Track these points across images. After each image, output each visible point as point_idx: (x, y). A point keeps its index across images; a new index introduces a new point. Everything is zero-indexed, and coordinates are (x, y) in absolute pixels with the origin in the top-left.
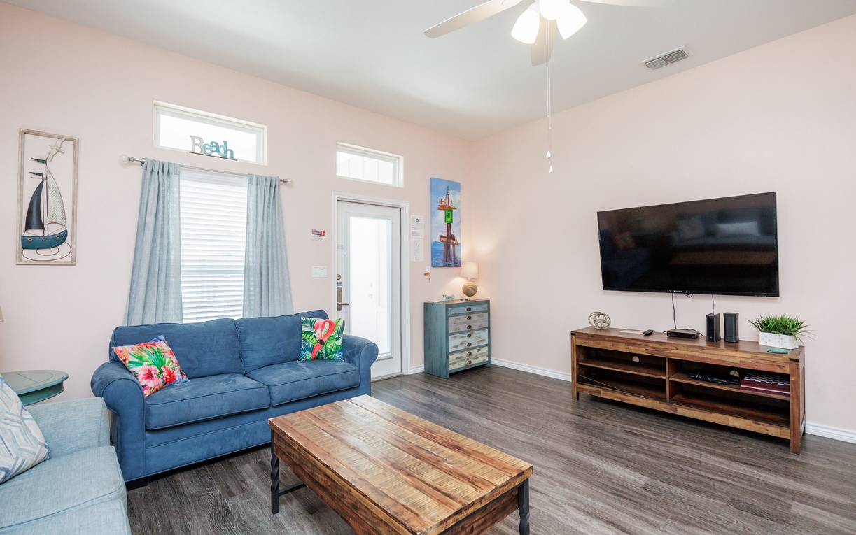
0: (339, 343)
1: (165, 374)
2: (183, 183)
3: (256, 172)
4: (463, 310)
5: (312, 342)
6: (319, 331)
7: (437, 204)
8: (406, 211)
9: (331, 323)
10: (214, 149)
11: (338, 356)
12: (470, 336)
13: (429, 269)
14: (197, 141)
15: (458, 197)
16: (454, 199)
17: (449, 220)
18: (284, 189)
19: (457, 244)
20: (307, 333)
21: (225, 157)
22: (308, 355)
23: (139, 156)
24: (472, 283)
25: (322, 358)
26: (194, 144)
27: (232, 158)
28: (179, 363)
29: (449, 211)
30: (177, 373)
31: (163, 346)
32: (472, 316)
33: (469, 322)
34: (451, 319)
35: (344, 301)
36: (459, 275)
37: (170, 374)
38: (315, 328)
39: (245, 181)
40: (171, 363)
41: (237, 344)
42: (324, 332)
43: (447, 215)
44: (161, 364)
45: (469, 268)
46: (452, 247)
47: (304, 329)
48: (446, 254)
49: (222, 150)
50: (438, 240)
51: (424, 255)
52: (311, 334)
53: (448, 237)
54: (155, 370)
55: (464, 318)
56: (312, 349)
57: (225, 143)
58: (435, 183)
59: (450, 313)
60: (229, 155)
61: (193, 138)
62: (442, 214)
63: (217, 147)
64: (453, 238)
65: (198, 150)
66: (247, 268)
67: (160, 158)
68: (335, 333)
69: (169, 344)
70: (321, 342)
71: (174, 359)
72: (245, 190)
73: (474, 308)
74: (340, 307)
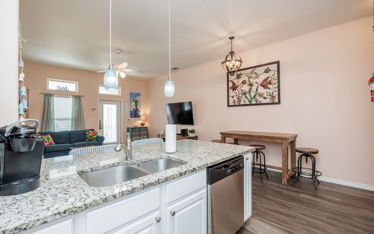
0: (95, 137)
1: (49, 142)
2: (54, 98)
3: (74, 94)
4: (138, 129)
5: (88, 136)
6: (90, 134)
7: (132, 100)
8: (122, 102)
9: (94, 132)
10: (63, 89)
11: (95, 140)
12: (140, 137)
13: (129, 118)
14: (59, 87)
15: (140, 97)
16: (138, 98)
17: (136, 104)
18: (82, 98)
19: (139, 111)
20: (87, 134)
21: (66, 91)
22: (87, 140)
23: (44, 92)
24: (143, 122)
25: (91, 140)
26: (58, 88)
27: (68, 91)
28: (53, 140)
29: (136, 102)
30: (53, 142)
31: (49, 136)
32: (141, 131)
33: (140, 133)
34: (133, 132)
35: (102, 127)
36: (140, 120)
37: (51, 142)
38: (89, 133)
39: (72, 97)
40: (51, 140)
41: (68, 137)
42: (92, 134)
43: (135, 103)
44: (49, 140)
45: (143, 118)
46: (137, 112)
47: (87, 133)
48: (135, 114)
49: (65, 89)
50: (132, 110)
51: (128, 114)
52: (88, 134)
53: (136, 109)
54: (47, 141)
55: (138, 132)
56: (88, 138)
57: (66, 87)
58: (131, 94)
59: (133, 130)
60: (67, 90)
61: (58, 86)
62: (134, 103)
63: (64, 88)
64: (138, 109)
65: (59, 89)
66: (72, 118)
67: (48, 92)
68: (95, 134)
69: (51, 136)
70: (91, 136)
71: (52, 139)
72: (72, 99)
73: (141, 129)
74: (100, 129)
